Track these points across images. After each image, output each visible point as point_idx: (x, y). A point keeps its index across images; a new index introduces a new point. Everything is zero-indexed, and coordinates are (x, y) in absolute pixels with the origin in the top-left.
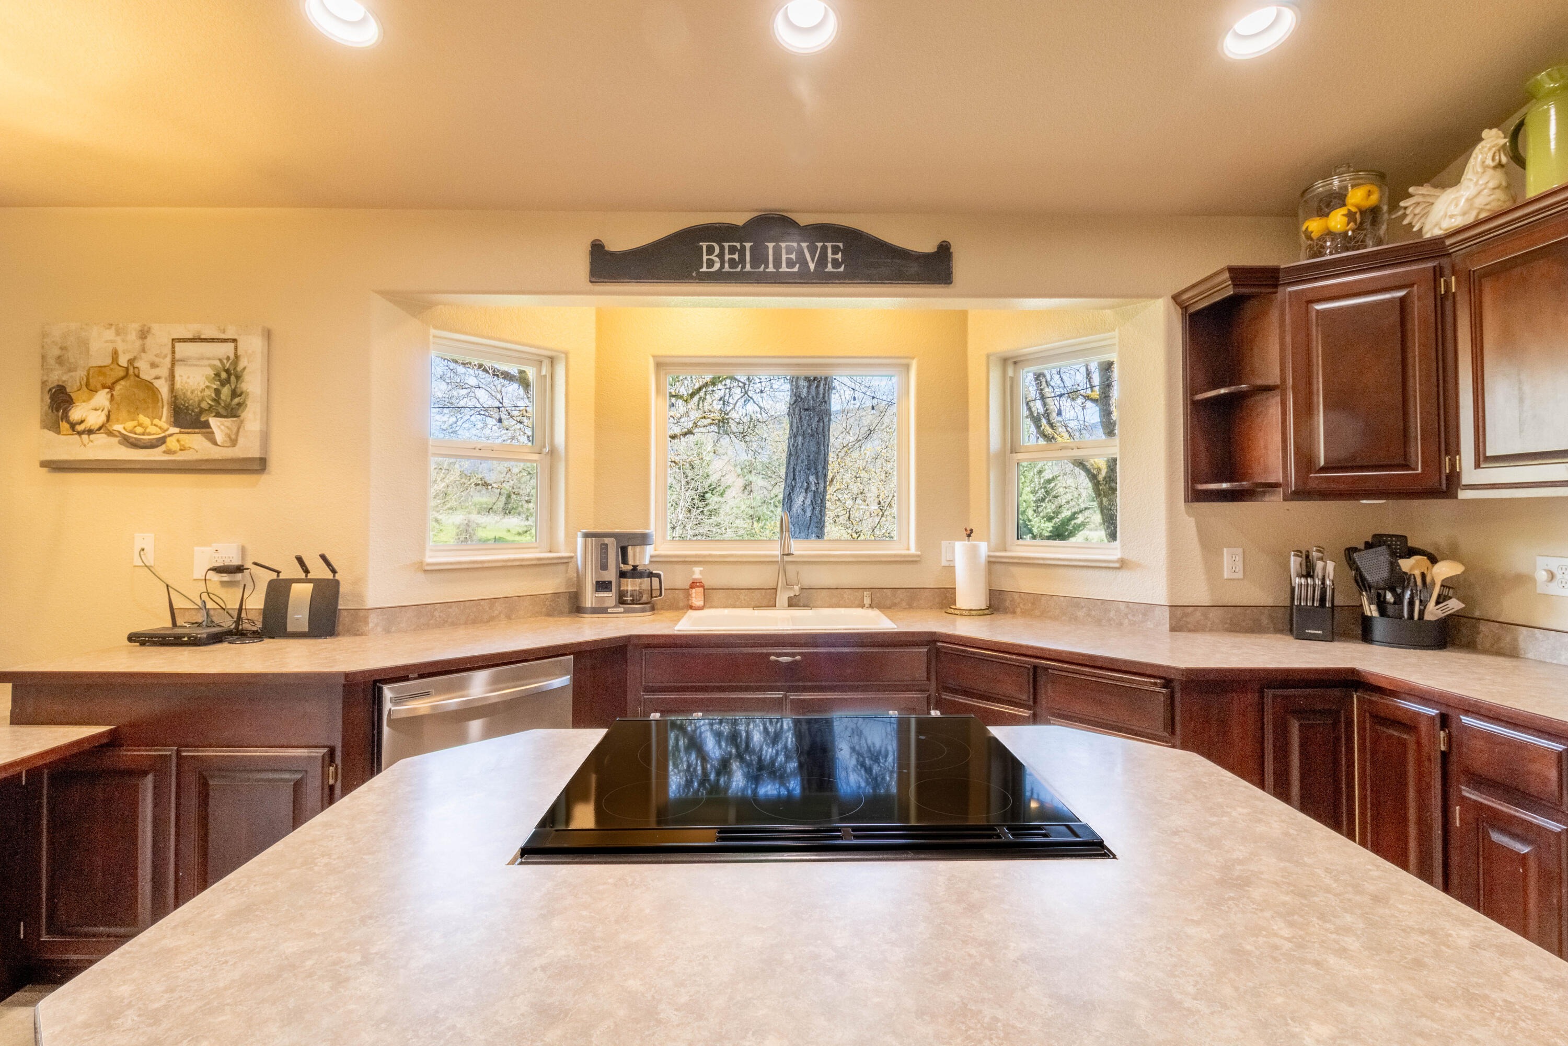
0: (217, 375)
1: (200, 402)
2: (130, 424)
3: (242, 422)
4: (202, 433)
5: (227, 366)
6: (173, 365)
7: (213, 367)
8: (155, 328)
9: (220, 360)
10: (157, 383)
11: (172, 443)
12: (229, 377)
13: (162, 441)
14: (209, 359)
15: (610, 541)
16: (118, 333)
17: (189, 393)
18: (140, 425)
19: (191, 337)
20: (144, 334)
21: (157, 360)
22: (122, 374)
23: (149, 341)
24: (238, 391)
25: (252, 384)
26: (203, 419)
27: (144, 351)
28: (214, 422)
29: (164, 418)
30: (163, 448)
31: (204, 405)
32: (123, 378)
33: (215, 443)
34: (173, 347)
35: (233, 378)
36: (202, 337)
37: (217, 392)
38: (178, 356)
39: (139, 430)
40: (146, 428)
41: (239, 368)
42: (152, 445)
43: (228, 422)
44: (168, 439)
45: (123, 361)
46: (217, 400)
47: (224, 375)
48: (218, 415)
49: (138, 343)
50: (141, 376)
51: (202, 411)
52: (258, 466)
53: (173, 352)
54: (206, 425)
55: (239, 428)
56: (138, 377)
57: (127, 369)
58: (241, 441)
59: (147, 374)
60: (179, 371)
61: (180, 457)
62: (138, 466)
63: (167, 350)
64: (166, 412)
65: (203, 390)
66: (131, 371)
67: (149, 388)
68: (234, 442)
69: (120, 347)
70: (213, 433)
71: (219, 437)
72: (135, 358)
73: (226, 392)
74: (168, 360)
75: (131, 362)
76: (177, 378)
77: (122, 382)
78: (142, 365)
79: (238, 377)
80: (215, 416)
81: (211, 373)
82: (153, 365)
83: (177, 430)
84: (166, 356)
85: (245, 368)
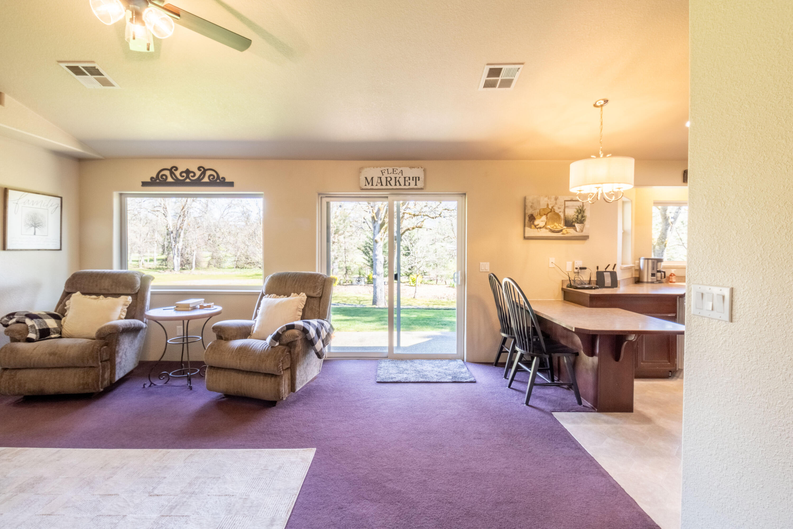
0: (578, 211)
1: (572, 219)
2: (552, 226)
3: (584, 225)
4: (573, 228)
5: (580, 208)
6: (565, 208)
7: (576, 209)
8: (559, 197)
9: (578, 207)
10: (560, 214)
11: (564, 231)
12: (581, 212)
13: (561, 231)
14: (575, 206)
15: (650, 261)
16: (549, 199)
17: (569, 217)
18: (555, 226)
19: (570, 200)
20: (556, 199)
21: (560, 207)
22: (550, 211)
23: (558, 201)
24: (584, 216)
25: (587, 214)
26: (573, 224)
27: (556, 204)
28: (577, 225)
29: (562, 224)
30: (562, 233)
31: (574, 220)
32: (550, 212)
33: (576, 231)
34: (565, 203)
35: (582, 212)
36: (573, 200)
37: (578, 216)
38: (566, 205)
39: (555, 227)
40: (557, 227)
41: (584, 209)
42: (558, 232)
43: (580, 225)
44: (563, 230)
45: (550, 207)
46: (577, 219)
47: (579, 211)
48: (578, 223)
49: (555, 202)
50: (556, 211)
51: (573, 222)
52: (585, 238)
53: (565, 204)
54: (574, 226)
55: (584, 227)
56: (554, 211)
57: (551, 209)
58: (584, 231)
59: (557, 211)
60: (567, 210)
61: (566, 235)
62: (554, 238)
63: (563, 203)
64: (563, 222)
65: (573, 216)
66: (552, 210)
67: (557, 215)
68: (582, 231)
69: (549, 203)
70: (576, 228)
71: (578, 229)
72: (553, 206)
73: (580, 216)
74: (563, 206)
75: (552, 207)
76: (566, 212)
77: (550, 213)
78: (556, 208)
79: (584, 212)
81: (576, 210)
82: (559, 208)
83: (566, 227)
84: (562, 206)
85: (585, 209)
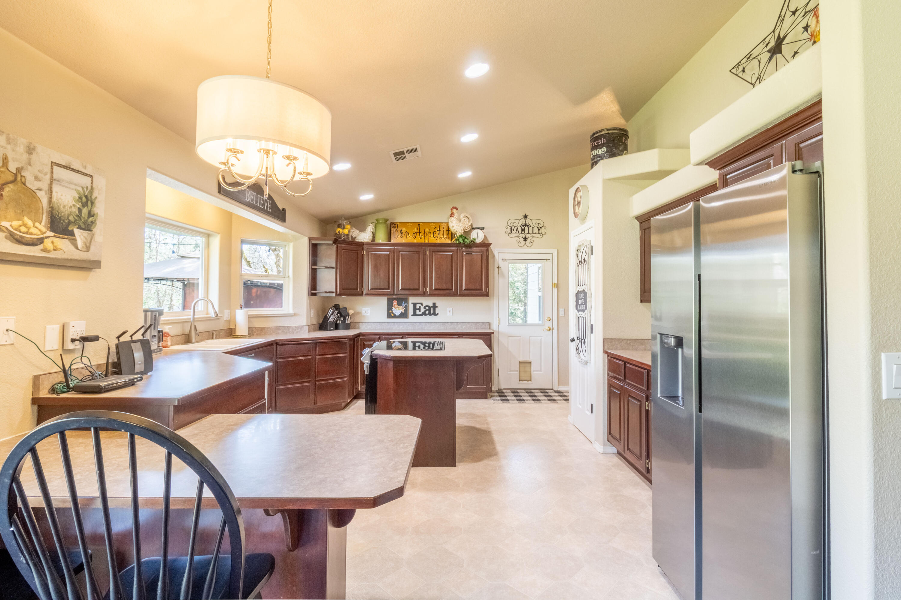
0: (80, 198)
1: (69, 215)
2: (16, 223)
3: (93, 235)
4: (69, 239)
5: (86, 193)
6: (51, 182)
7: (78, 192)
8: (40, 148)
9: (82, 188)
10: (39, 193)
11: (48, 243)
12: (87, 202)
13: (41, 241)
14: (75, 185)
16: (8, 141)
17: (61, 207)
18: (25, 225)
19: (64, 164)
20: (30, 150)
21: (40, 175)
22: (11, 178)
23: (34, 157)
24: (92, 213)
25: (99, 209)
26: (70, 229)
27: (30, 164)
28: (77, 232)
29: (43, 223)
30: (41, 247)
31: (71, 218)
32: (12, 182)
33: (77, 248)
34: (52, 168)
35: (89, 203)
36: (72, 167)
37: (80, 210)
38: (55, 176)
39: (23, 229)
40: (29, 228)
41: (93, 197)
42: (32, 243)
43: (86, 233)
44: (46, 240)
45: (13, 167)
46: (79, 216)
47: (84, 199)
48: (80, 228)
49: (25, 156)
50: (27, 184)
51: (70, 223)
52: (93, 266)
53: (52, 172)
54: (72, 234)
55: (91, 239)
56: (24, 184)
57: (16, 175)
58: (92, 248)
59: (32, 184)
60: (56, 188)
61: (53, 255)
62: (20, 259)
63: (48, 169)
64: (45, 218)
65: (71, 207)
66: (19, 178)
67: (32, 195)
68: (88, 249)
69: (10, 156)
70: (75, 240)
71: (80, 244)
72: (22, 168)
73: (85, 211)
74: (48, 177)
75: (19, 170)
76: (54, 193)
77: (11, 186)
78: (28, 175)
79: (92, 203)
80: (77, 228)
81: (77, 196)
82: (37, 178)
83: (52, 234)
84: (46, 174)
85: (96, 198)
